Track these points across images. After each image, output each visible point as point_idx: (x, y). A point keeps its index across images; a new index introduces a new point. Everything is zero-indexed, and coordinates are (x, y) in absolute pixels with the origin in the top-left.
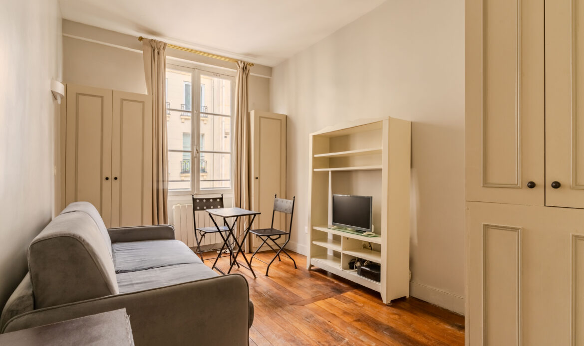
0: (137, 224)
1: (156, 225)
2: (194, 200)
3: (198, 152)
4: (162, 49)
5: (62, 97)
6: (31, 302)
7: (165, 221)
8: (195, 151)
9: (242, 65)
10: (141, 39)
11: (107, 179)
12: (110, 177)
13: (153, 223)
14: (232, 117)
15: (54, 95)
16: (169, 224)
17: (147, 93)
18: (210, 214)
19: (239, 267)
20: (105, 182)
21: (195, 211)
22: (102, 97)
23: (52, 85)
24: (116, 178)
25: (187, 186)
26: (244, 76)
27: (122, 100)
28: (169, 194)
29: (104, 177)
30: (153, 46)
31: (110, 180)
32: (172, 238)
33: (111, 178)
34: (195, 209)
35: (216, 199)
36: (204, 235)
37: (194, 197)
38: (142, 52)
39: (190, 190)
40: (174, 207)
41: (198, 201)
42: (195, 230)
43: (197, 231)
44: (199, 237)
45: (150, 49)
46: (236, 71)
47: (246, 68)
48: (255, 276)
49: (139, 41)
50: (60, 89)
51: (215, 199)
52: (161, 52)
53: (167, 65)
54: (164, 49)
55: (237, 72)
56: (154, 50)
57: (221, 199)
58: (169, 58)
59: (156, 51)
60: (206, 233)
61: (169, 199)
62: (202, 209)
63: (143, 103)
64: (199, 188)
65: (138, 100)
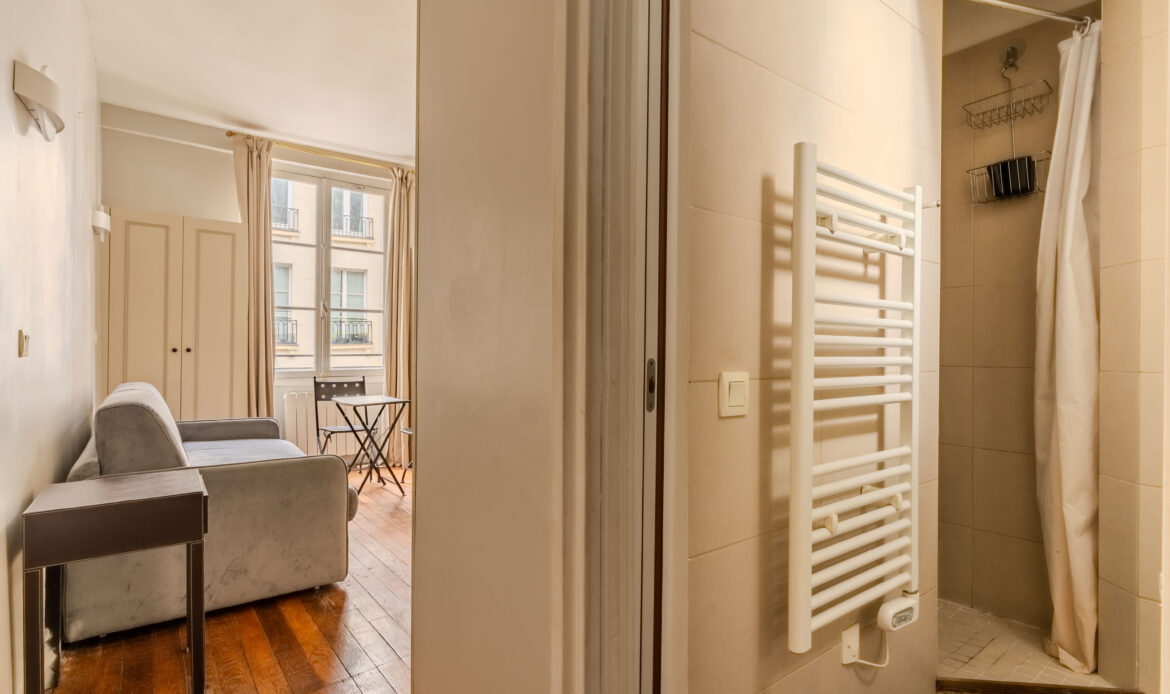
0: (222, 416)
1: (254, 417)
2: (317, 385)
3: (327, 309)
4: (264, 150)
5: (106, 232)
6: (98, 469)
7: (269, 413)
8: (322, 308)
9: (399, 174)
10: (230, 134)
11: (175, 350)
12: (179, 349)
13: (249, 415)
14: (384, 254)
15: (96, 230)
16: (276, 417)
17: (240, 221)
18: (338, 405)
19: (384, 484)
20: (171, 355)
21: (319, 402)
22: (166, 228)
23: (94, 217)
24: (188, 350)
25: (310, 363)
26: (404, 191)
27: (199, 231)
28: (276, 377)
29: (170, 348)
30: (251, 145)
31: (179, 352)
32: (278, 437)
33: (181, 349)
34: (317, 398)
35: (354, 383)
36: (329, 436)
37: (317, 380)
38: (232, 152)
39: (314, 370)
40: (285, 397)
41: (323, 386)
42: (318, 430)
43: (321, 432)
44: (323, 439)
45: (246, 151)
46: (390, 180)
47: (406, 178)
48: (403, 492)
49: (227, 138)
50: (104, 221)
51: (351, 384)
52: (263, 155)
53: (273, 172)
54: (268, 149)
55: (391, 183)
56: (252, 152)
57: (362, 384)
58: (276, 162)
59: (255, 154)
60: (333, 433)
61: (276, 383)
62: (328, 399)
63: (233, 235)
64: (328, 367)
65: (226, 232)
